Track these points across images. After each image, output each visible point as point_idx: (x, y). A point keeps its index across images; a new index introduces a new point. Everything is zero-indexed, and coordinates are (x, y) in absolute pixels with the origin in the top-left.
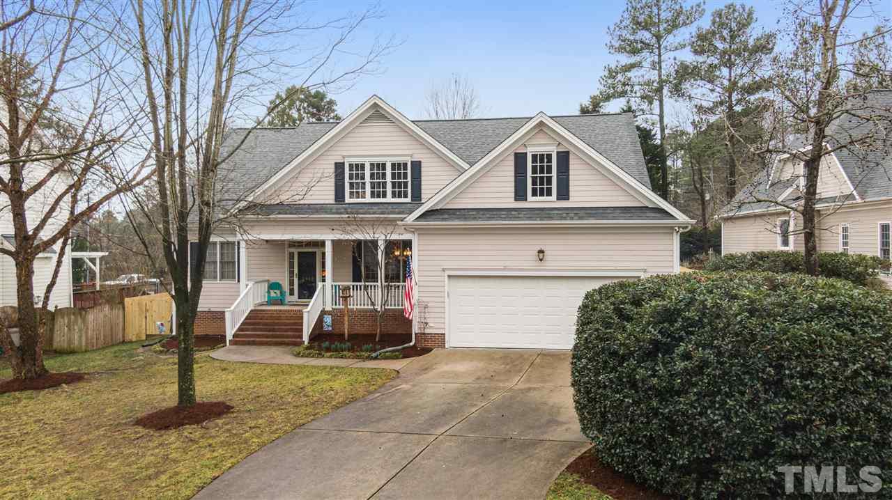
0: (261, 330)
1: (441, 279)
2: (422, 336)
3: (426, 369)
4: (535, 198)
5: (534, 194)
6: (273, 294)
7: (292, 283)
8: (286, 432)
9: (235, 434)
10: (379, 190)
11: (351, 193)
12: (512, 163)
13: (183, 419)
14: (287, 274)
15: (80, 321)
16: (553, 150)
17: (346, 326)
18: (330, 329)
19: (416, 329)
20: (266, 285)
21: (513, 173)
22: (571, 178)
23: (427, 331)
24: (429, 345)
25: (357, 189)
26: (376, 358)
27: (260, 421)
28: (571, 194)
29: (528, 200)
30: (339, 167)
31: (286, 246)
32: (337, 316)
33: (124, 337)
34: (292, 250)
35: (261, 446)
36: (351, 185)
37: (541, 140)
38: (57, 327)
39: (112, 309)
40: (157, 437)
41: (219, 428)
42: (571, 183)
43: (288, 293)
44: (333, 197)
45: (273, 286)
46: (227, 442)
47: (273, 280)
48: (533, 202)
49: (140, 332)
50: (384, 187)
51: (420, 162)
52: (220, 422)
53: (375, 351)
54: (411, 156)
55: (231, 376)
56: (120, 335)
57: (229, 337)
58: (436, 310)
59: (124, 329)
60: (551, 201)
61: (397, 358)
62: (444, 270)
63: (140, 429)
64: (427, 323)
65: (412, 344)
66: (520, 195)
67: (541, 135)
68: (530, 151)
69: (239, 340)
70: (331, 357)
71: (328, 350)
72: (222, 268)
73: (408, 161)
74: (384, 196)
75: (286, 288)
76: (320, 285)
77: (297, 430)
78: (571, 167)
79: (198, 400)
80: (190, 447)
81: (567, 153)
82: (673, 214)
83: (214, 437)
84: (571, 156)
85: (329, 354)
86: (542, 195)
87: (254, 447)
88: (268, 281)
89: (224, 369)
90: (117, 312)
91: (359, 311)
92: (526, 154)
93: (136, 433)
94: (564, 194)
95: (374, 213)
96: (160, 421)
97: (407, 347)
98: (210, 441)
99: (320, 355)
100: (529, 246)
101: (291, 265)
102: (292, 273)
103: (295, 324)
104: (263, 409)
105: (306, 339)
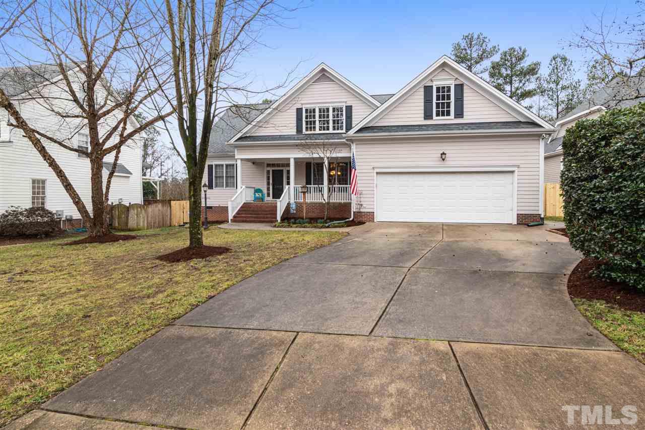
0: (251, 214)
1: (372, 174)
2: (358, 214)
3: (367, 231)
4: (438, 118)
5: (438, 115)
6: (257, 195)
7: (268, 189)
8: (274, 264)
9: (232, 265)
10: (325, 126)
11: (307, 128)
12: (423, 93)
13: (191, 255)
14: (265, 184)
15: (143, 211)
16: (451, 83)
17: (305, 211)
18: (295, 212)
19: (354, 209)
20: (253, 190)
21: (423, 101)
22: (465, 102)
23: (362, 210)
24: (364, 219)
25: (311, 125)
26: (328, 227)
27: (252, 257)
28: (465, 114)
29: (434, 118)
30: (299, 111)
31: (266, 165)
32: (299, 206)
33: (170, 223)
34: (269, 169)
35: (254, 273)
36: (307, 122)
37: (443, 76)
38: (130, 215)
39: (163, 206)
40: (168, 266)
41: (219, 262)
42: (465, 106)
43: (266, 195)
44: (296, 130)
45: (257, 191)
46: (225, 270)
47: (257, 187)
48: (437, 120)
49: (180, 220)
50: (328, 123)
51: (351, 106)
52: (220, 257)
53: (327, 223)
54: (346, 102)
55: (231, 236)
56: (168, 223)
57: (231, 217)
58: (368, 196)
59: (171, 219)
60: (451, 119)
61: (343, 226)
62: (373, 168)
63: (157, 261)
64: (362, 205)
65: (351, 219)
66: (428, 115)
67: (443, 73)
68: (435, 84)
69: (236, 219)
70: (297, 227)
71: (294, 223)
72: (227, 180)
73: (344, 106)
74: (328, 129)
75: (265, 191)
76: (286, 187)
77: (282, 263)
78: (465, 95)
79: (204, 244)
80: (192, 273)
81: (462, 85)
82: (542, 125)
83: (214, 266)
84: (465, 87)
85: (295, 225)
86: (443, 115)
87: (248, 273)
88: (254, 188)
89: (227, 233)
90: (166, 209)
91: (311, 203)
92: (432, 86)
93: (153, 263)
94: (459, 114)
95: (321, 139)
96: (174, 257)
97: (348, 222)
98: (211, 269)
99: (289, 226)
100: (434, 150)
101: (268, 178)
102: (268, 184)
103: (272, 211)
104: (254, 250)
105: (279, 218)
